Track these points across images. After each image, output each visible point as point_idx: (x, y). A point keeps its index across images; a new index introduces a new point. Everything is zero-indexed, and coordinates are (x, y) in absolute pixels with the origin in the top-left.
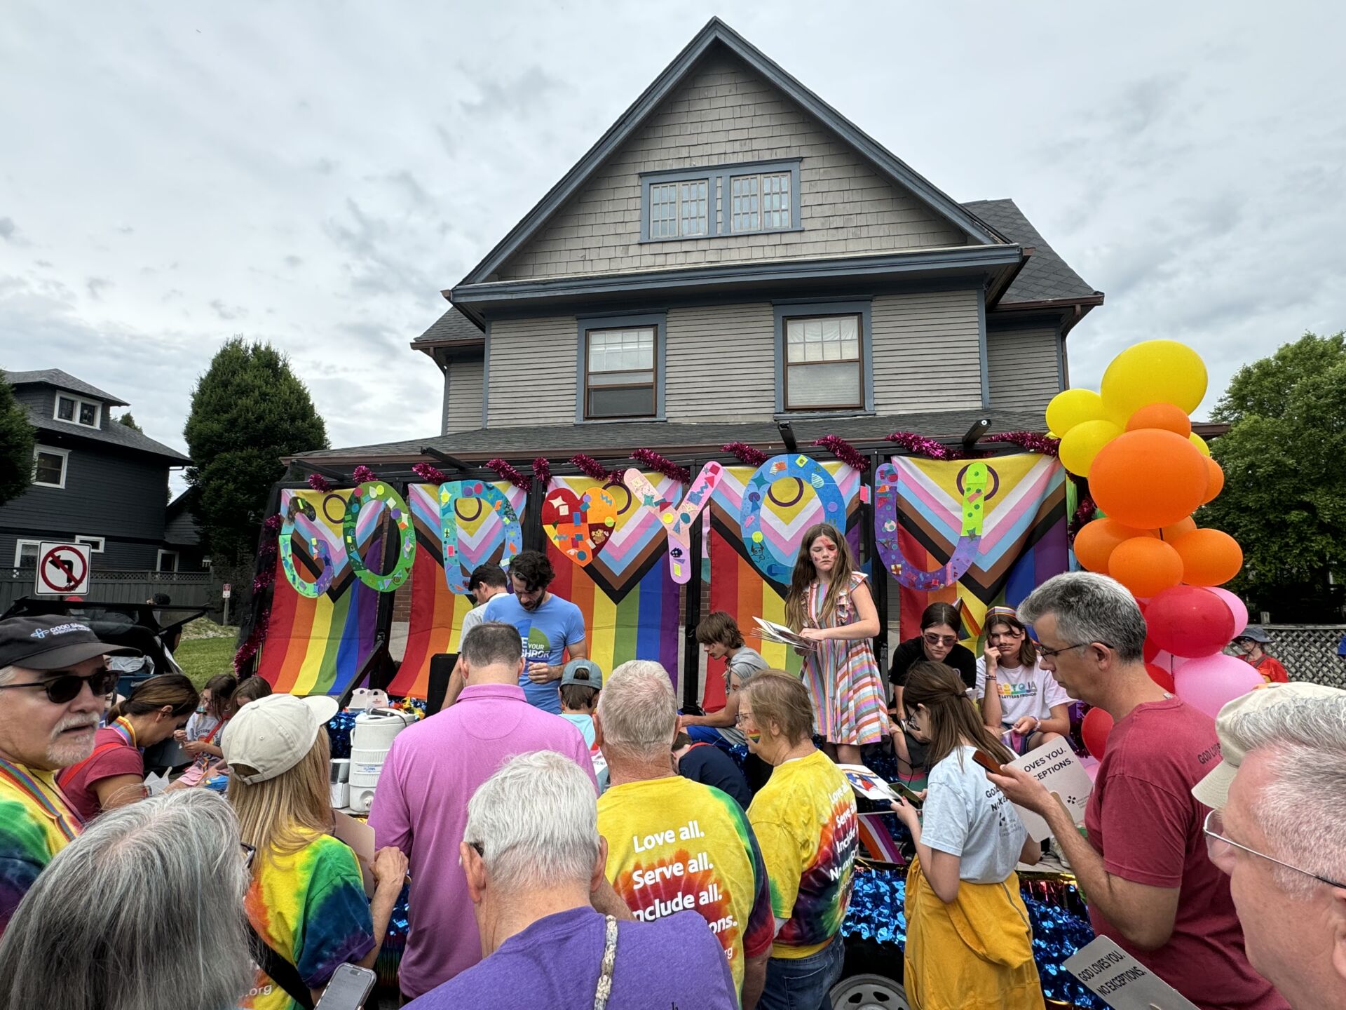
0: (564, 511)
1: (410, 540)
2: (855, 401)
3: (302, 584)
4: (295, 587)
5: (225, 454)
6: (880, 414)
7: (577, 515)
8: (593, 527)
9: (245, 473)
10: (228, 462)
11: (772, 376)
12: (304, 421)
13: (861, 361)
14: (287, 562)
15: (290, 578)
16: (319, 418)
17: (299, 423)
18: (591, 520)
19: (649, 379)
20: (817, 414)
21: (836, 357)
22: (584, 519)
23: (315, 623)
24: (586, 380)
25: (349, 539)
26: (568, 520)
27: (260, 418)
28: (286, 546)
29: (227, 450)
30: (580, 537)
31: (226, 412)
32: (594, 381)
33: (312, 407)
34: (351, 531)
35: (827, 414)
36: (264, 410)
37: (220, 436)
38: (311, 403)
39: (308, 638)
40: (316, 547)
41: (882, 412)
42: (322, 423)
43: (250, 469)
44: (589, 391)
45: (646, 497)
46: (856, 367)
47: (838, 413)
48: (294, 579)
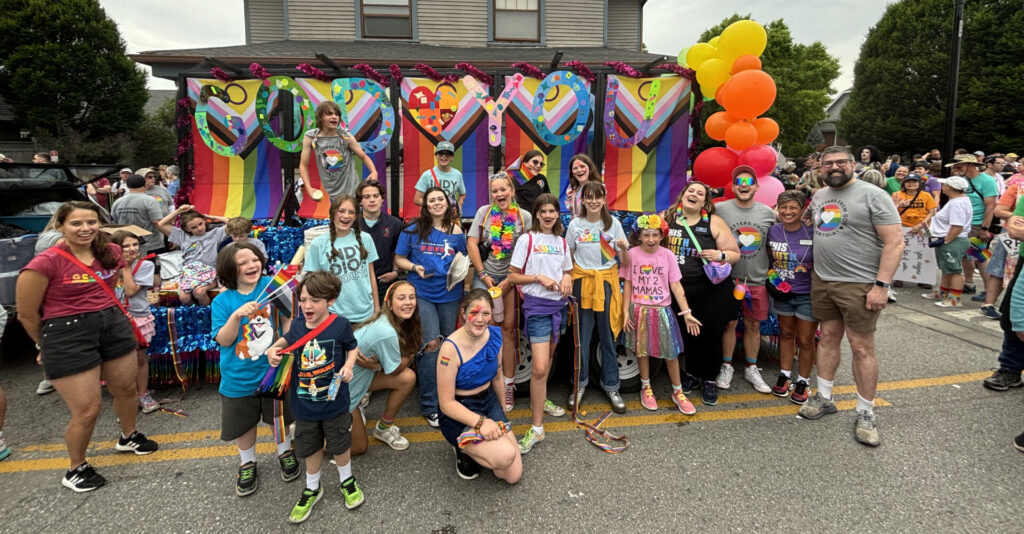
0: (424, 101)
1: (311, 118)
2: (534, 36)
3: (219, 147)
4: (214, 149)
5: (26, 47)
6: (549, 46)
7: (433, 104)
8: (444, 111)
9: (51, 63)
10: (32, 53)
11: (486, 17)
12: (98, 22)
13: (539, 11)
14: (204, 133)
15: (207, 141)
16: (111, 21)
17: (94, 24)
18: (442, 107)
19: (406, 12)
20: (513, 44)
21: (524, 8)
22: (437, 106)
23: (231, 174)
24: (362, 11)
25: (262, 116)
26: (426, 106)
27: (55, 17)
28: (202, 121)
29: (29, 43)
30: (434, 117)
31: (19, 10)
32: (367, 11)
33: (103, 10)
34: (263, 111)
35: (519, 44)
36: (58, 11)
37: (18, 30)
38: (101, 7)
39: (228, 184)
40: (230, 121)
41: (550, 45)
42: (115, 25)
43: (54, 60)
44: (365, 18)
45: (478, 94)
46: (536, 15)
47: (524, 44)
48: (212, 143)
